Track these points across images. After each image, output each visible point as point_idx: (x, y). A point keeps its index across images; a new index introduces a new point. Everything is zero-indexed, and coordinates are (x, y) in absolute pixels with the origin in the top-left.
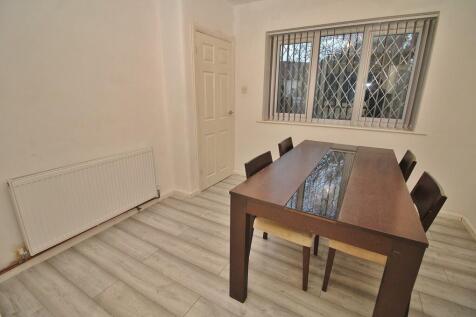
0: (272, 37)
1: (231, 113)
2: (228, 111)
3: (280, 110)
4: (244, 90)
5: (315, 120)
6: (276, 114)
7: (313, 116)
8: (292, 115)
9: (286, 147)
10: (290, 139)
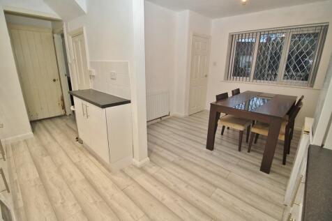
0: (233, 36)
1: (206, 76)
2: (205, 74)
3: (234, 75)
4: (215, 64)
5: (255, 81)
6: (232, 77)
7: (254, 79)
8: (241, 78)
9: (236, 92)
10: (239, 89)
